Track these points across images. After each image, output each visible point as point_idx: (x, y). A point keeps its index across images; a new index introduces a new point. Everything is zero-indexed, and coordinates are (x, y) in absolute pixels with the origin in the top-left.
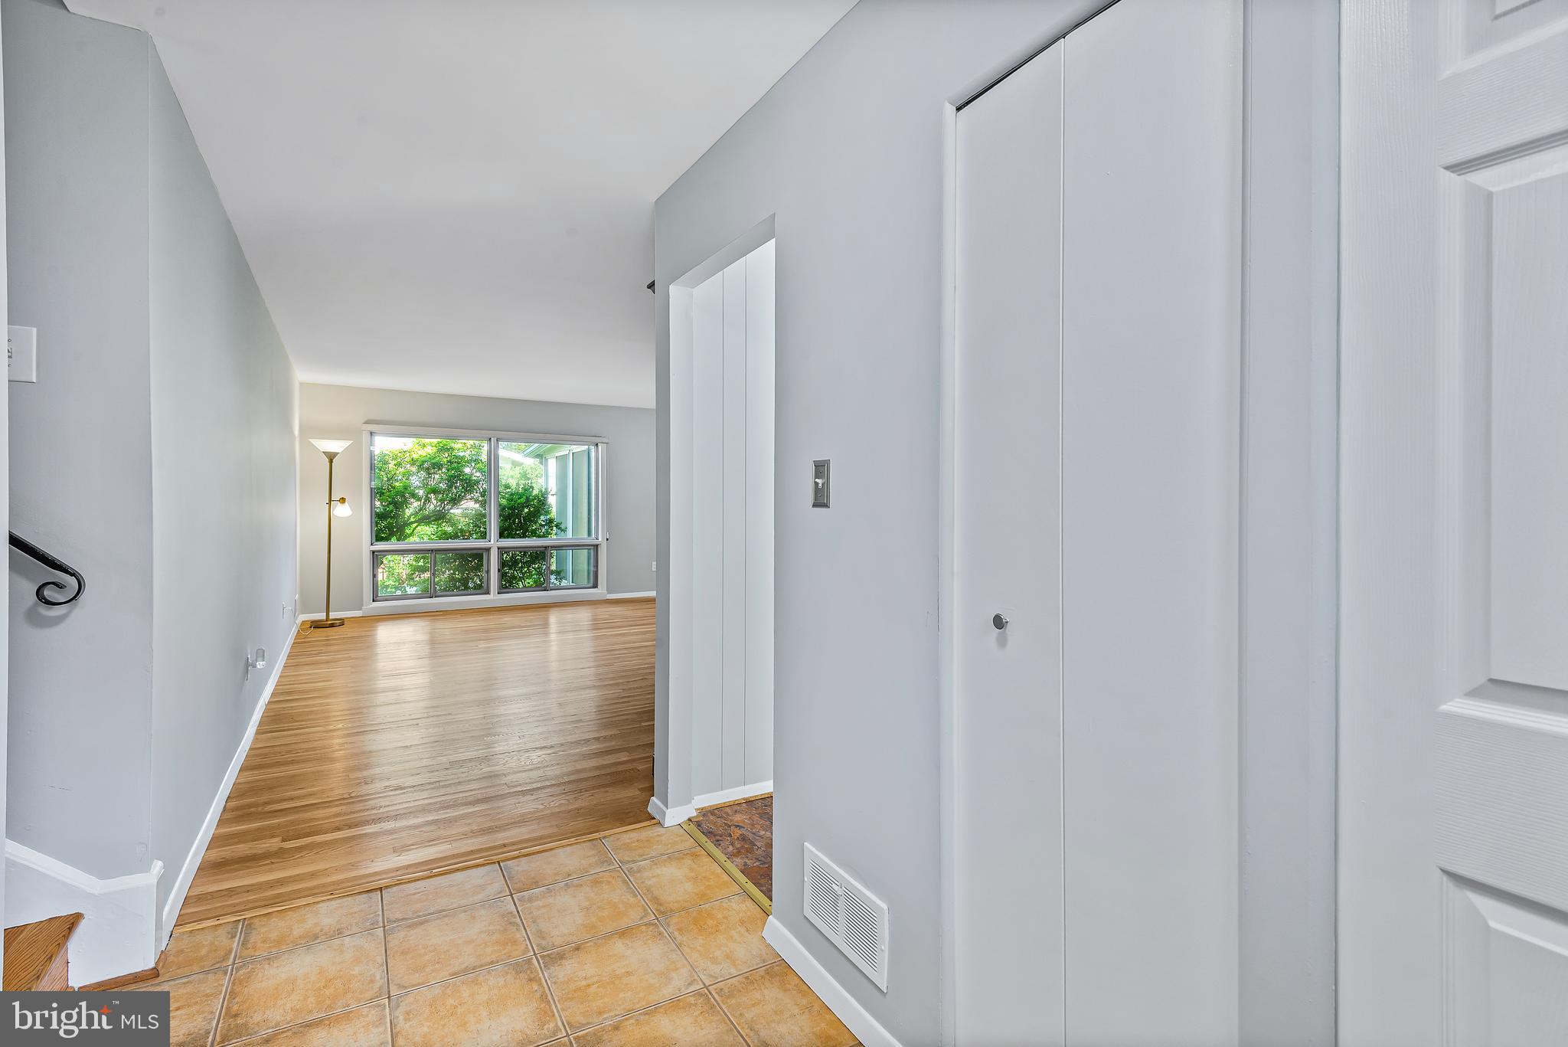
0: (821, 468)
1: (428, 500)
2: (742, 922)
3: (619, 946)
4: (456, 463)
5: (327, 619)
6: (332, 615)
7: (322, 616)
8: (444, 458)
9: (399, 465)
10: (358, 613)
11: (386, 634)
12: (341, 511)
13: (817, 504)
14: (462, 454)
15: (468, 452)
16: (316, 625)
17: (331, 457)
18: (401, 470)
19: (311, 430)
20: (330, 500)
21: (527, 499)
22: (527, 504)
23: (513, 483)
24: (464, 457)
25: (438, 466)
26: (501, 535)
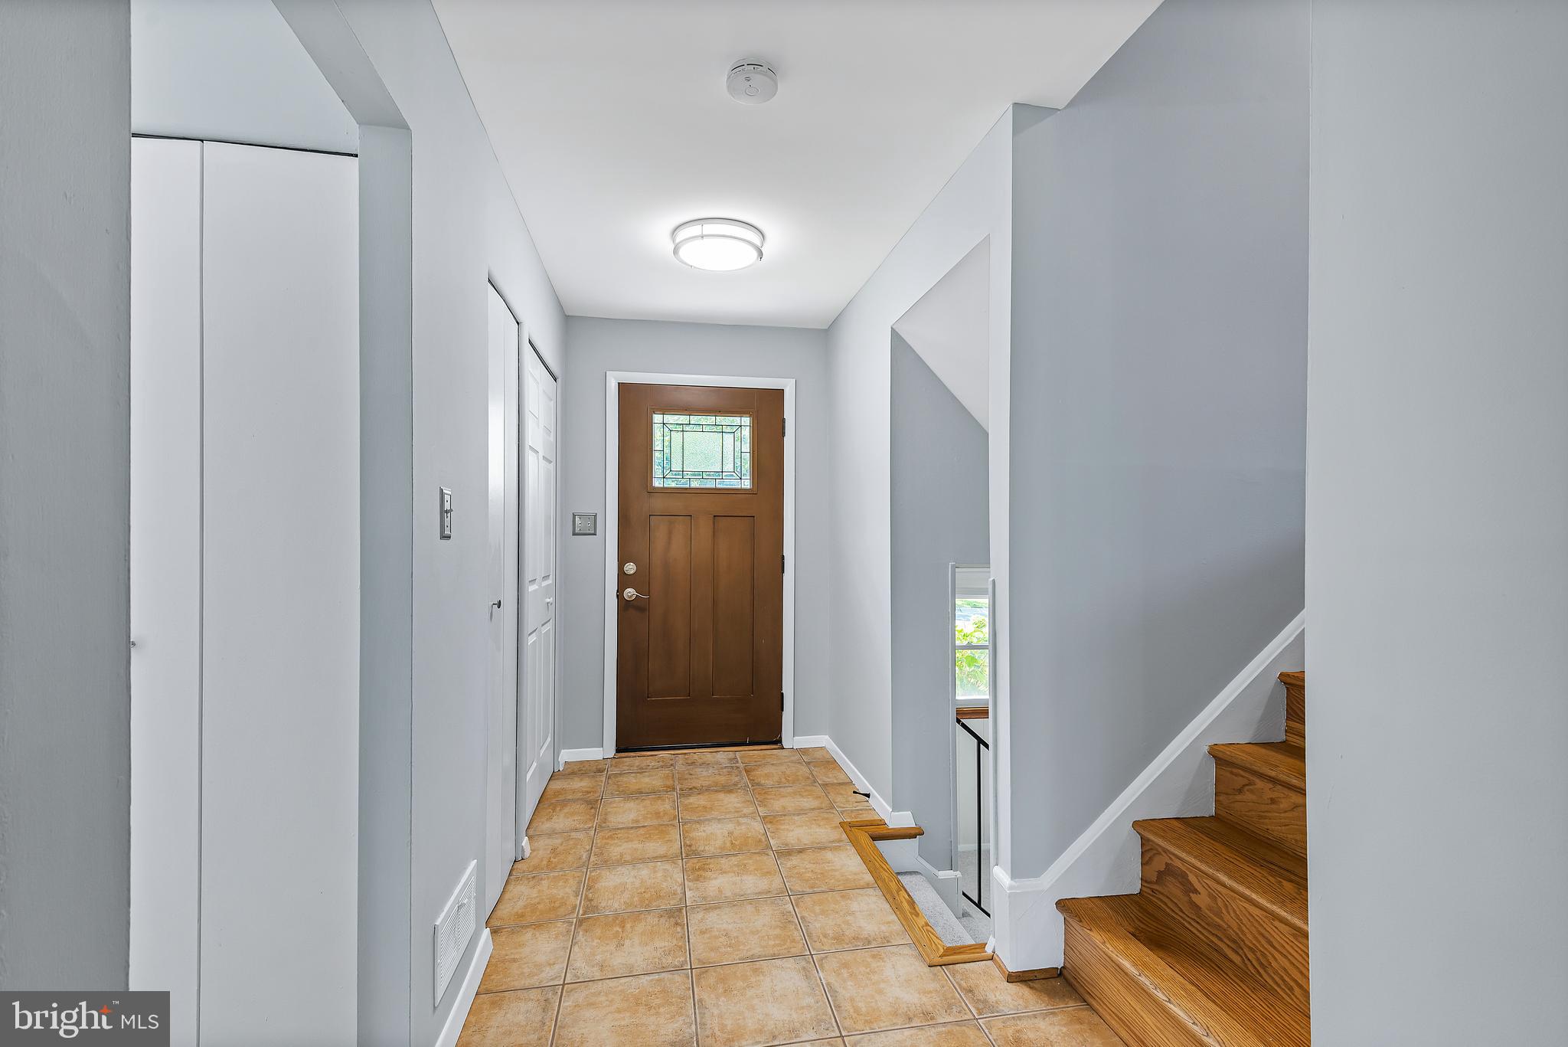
13: (444, 536)
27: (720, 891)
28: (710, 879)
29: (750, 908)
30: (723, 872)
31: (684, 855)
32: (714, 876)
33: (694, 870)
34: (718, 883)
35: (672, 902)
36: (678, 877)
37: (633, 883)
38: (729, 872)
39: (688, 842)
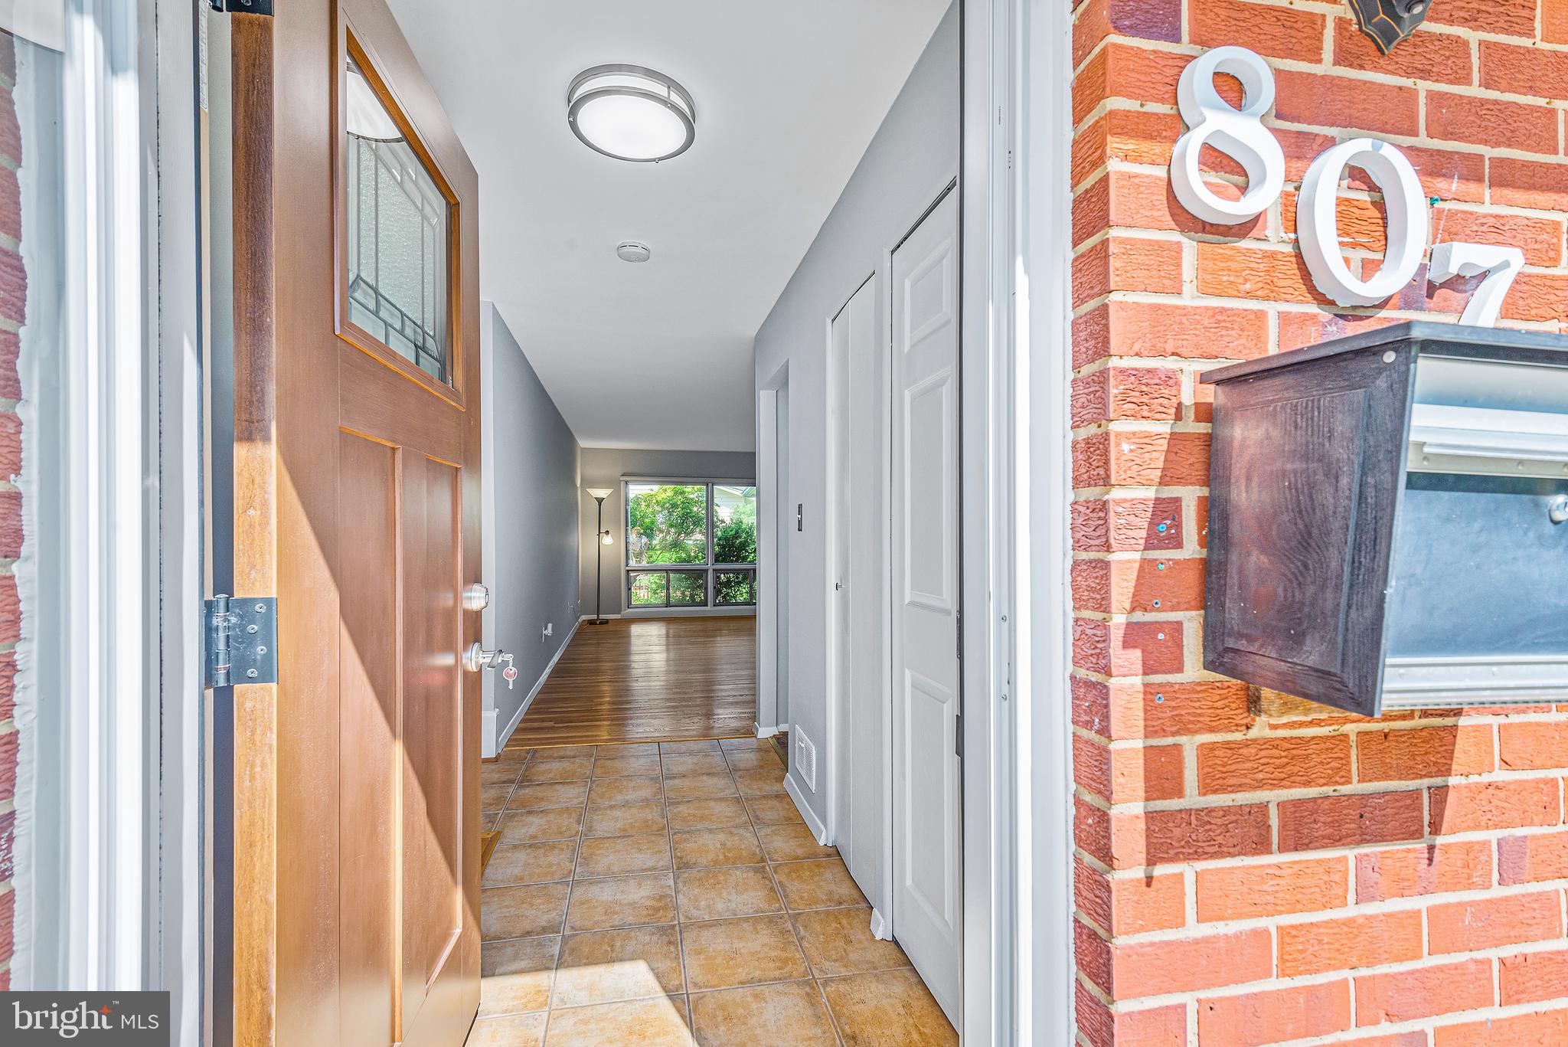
0: (800, 506)
1: (668, 532)
2: (776, 778)
3: (705, 778)
4: (687, 503)
5: (598, 619)
6: (602, 616)
7: (595, 617)
8: (679, 499)
9: (648, 506)
10: (618, 616)
11: (636, 630)
12: (607, 540)
13: (800, 530)
14: (691, 496)
15: (696, 495)
16: (591, 622)
17: (600, 501)
18: (650, 510)
19: (588, 483)
20: (600, 532)
21: (737, 532)
22: (737, 536)
23: (728, 521)
24: (692, 499)
25: (674, 506)
26: (717, 561)
27: (640, 884)
28: (648, 897)
29: (615, 869)
30: (632, 905)
31: (677, 928)
32: (643, 901)
33: (665, 908)
34: (639, 893)
35: (686, 875)
36: (682, 900)
37: (730, 894)
38: (626, 904)
39: (672, 949)
